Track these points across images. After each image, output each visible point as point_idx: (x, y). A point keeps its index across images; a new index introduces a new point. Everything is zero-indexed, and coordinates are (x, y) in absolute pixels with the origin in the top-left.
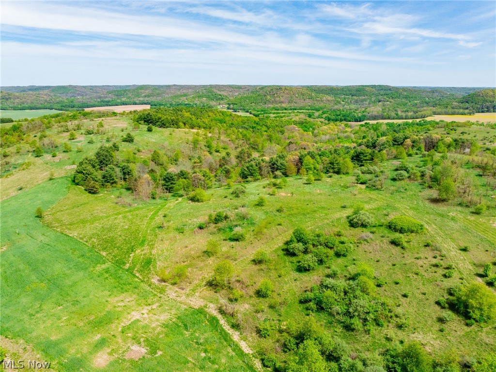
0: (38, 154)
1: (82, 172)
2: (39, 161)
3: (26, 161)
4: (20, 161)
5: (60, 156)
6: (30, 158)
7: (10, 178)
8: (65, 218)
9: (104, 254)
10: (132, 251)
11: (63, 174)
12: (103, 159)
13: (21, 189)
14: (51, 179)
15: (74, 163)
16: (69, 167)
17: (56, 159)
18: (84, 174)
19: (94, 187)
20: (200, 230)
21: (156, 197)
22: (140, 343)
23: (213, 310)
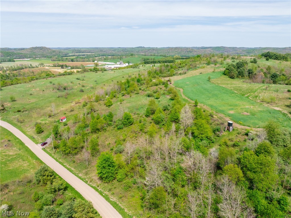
0: (208, 64)
1: (228, 70)
2: (208, 66)
3: (203, 66)
4: (200, 66)
5: (218, 65)
6: (205, 65)
7: (196, 71)
8: (219, 82)
9: (236, 92)
10: (249, 93)
11: (219, 71)
12: (239, 66)
13: (201, 73)
14: (214, 72)
15: (224, 68)
16: (222, 69)
17: (217, 66)
18: (229, 70)
19: (233, 75)
20: (288, 92)
21: (265, 82)
22: (248, 112)
23: (286, 112)
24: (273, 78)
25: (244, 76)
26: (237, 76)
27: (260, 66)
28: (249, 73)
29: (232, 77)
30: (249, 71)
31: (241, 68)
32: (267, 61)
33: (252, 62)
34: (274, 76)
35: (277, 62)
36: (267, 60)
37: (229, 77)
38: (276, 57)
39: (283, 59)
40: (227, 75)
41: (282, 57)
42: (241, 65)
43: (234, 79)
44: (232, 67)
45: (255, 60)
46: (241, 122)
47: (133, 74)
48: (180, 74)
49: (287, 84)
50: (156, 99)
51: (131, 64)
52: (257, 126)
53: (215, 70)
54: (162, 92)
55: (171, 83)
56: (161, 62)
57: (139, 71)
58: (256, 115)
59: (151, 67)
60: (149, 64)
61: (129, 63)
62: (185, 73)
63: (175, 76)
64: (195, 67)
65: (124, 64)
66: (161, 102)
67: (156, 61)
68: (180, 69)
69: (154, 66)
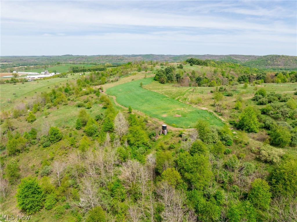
0: (139, 70)
1: (158, 75)
2: (139, 73)
3: (135, 73)
4: (132, 73)
5: (148, 71)
6: (136, 72)
7: (128, 77)
8: (151, 88)
9: (167, 96)
10: (179, 96)
11: (150, 77)
12: (168, 71)
13: (133, 80)
14: (145, 78)
15: (155, 73)
16: (152, 75)
19: (163, 80)
20: (211, 93)
21: (192, 85)
22: (179, 114)
23: (211, 111)
24: (198, 81)
25: (173, 81)
26: (167, 81)
27: (186, 71)
28: (177, 77)
29: (162, 82)
30: (177, 76)
31: (170, 74)
32: (191, 67)
33: (178, 68)
34: (199, 80)
35: (200, 67)
36: (191, 65)
37: (160, 82)
38: (199, 63)
39: (204, 64)
40: (158, 81)
41: (203, 62)
42: (170, 70)
43: (164, 84)
44: (162, 73)
45: (181, 65)
46: (174, 125)
47: (61, 84)
48: (112, 81)
49: (209, 86)
50: (88, 109)
51: (58, 74)
52: (189, 127)
53: (146, 76)
54: (94, 101)
55: (103, 91)
56: (91, 70)
57: (68, 80)
58: (186, 116)
59: (80, 75)
60: (78, 72)
61: (55, 72)
62: (117, 80)
63: (106, 84)
64: (127, 74)
65: (50, 74)
66: (93, 112)
67: (86, 69)
68: (112, 76)
69: (84, 74)
